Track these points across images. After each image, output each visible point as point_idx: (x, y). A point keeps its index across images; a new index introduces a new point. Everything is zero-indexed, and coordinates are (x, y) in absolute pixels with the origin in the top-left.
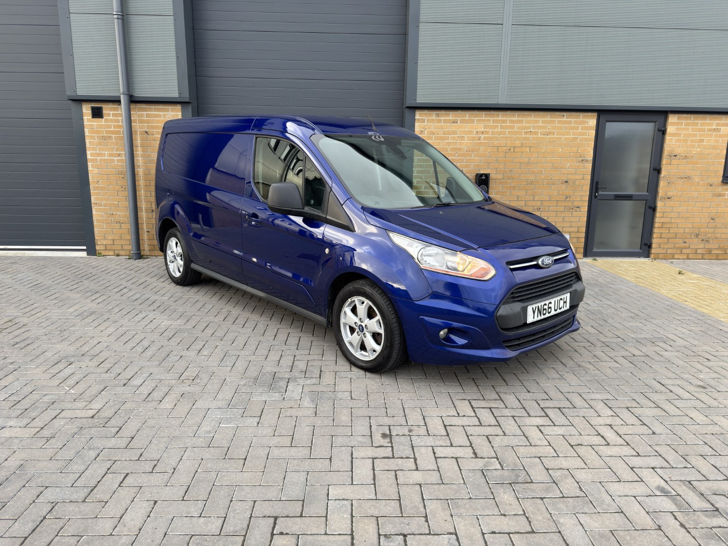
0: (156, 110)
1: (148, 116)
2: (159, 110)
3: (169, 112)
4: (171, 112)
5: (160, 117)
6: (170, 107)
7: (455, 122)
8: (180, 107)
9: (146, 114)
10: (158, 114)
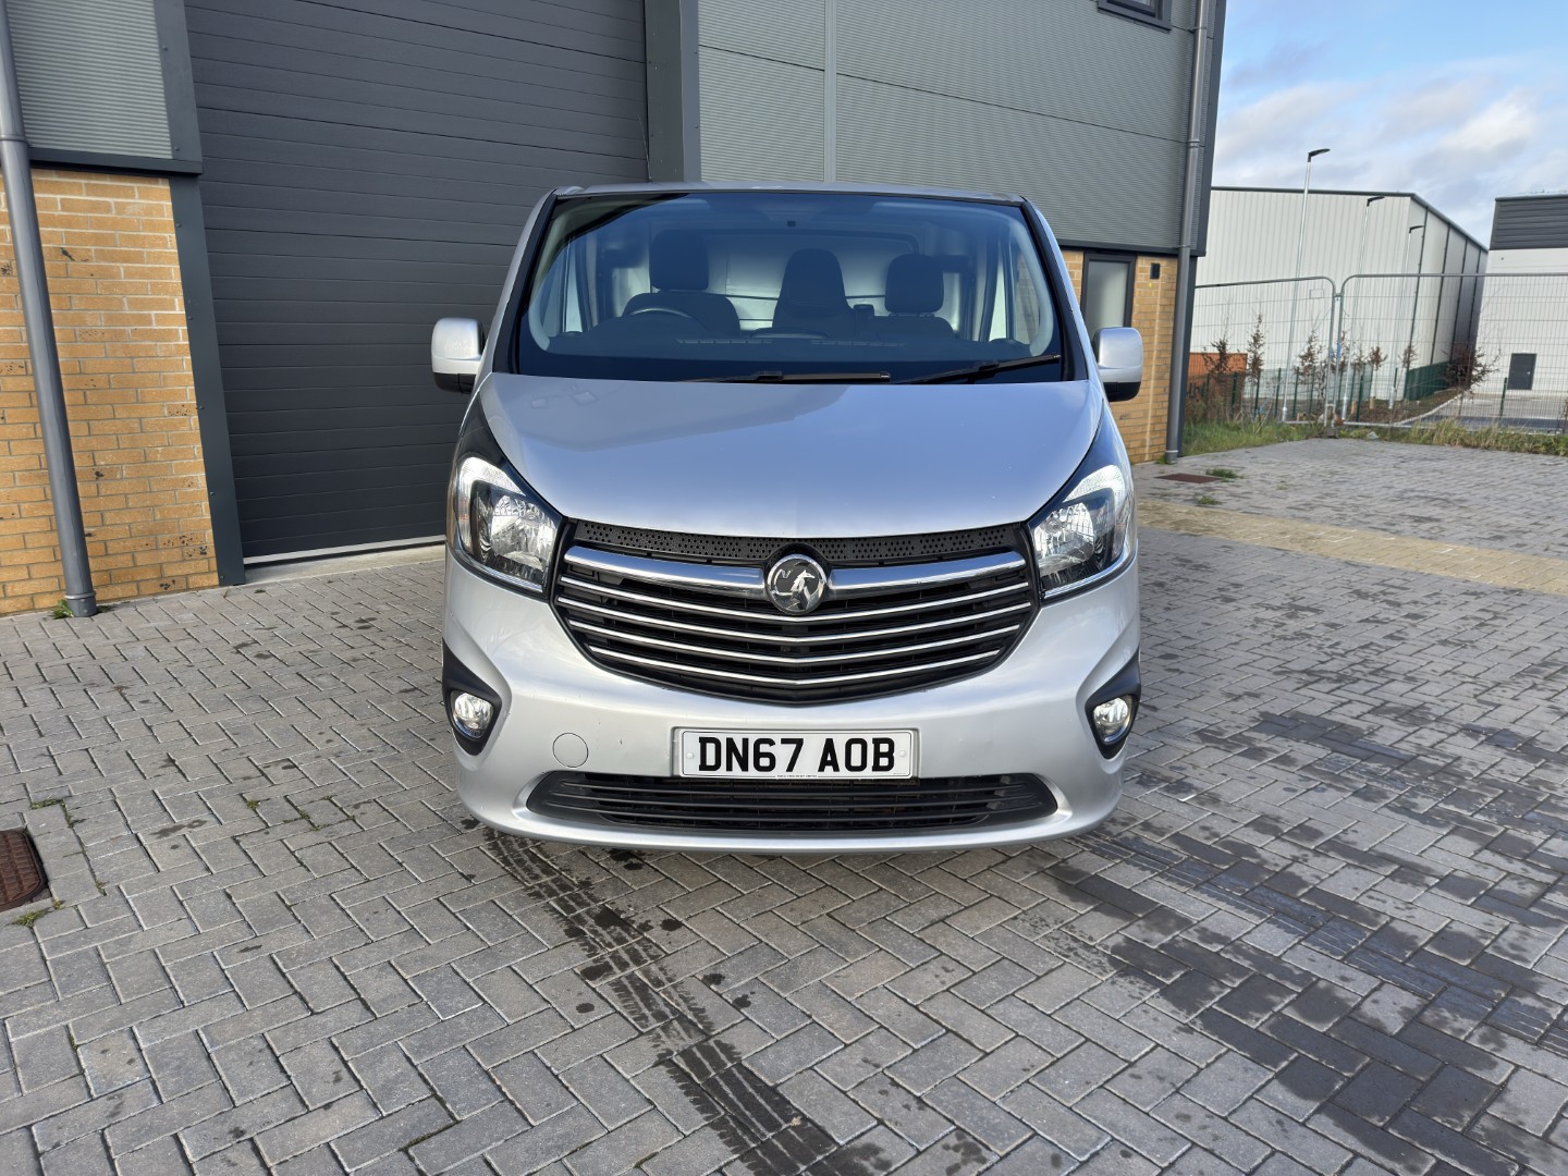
0: (91, 190)
1: (66, 205)
2: (104, 191)
3: (133, 197)
4: (140, 197)
5: (108, 210)
6: (136, 186)
8: (168, 188)
9: (62, 200)
10: (98, 203)
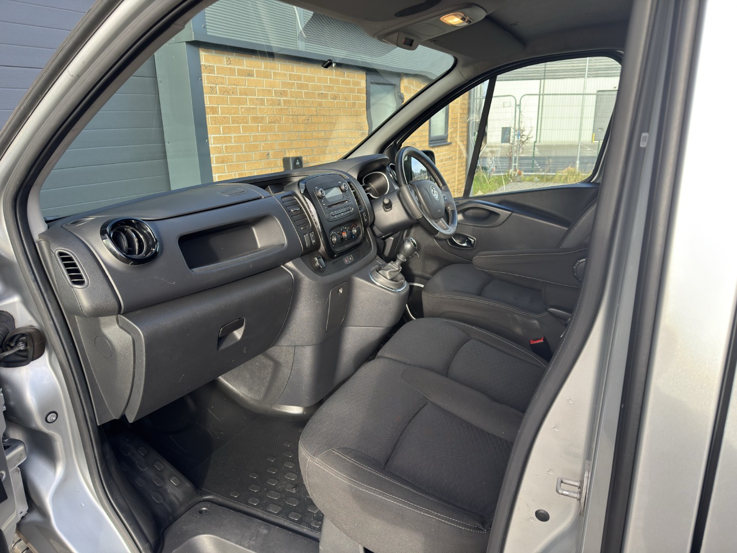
7: (250, 74)
